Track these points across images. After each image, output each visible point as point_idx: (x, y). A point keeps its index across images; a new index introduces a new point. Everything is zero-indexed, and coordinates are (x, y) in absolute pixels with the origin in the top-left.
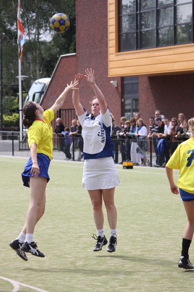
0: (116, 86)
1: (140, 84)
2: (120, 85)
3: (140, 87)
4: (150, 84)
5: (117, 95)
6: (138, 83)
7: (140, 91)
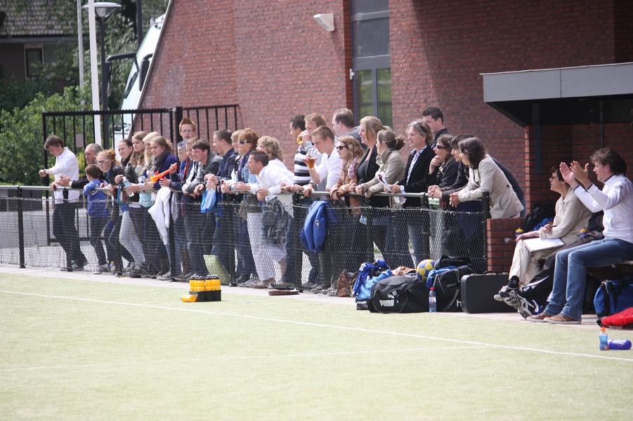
0: (332, 28)
1: (391, 21)
2: (341, 26)
3: (394, 29)
4: (417, 18)
5: (335, 57)
6: (388, 18)
7: (392, 44)
